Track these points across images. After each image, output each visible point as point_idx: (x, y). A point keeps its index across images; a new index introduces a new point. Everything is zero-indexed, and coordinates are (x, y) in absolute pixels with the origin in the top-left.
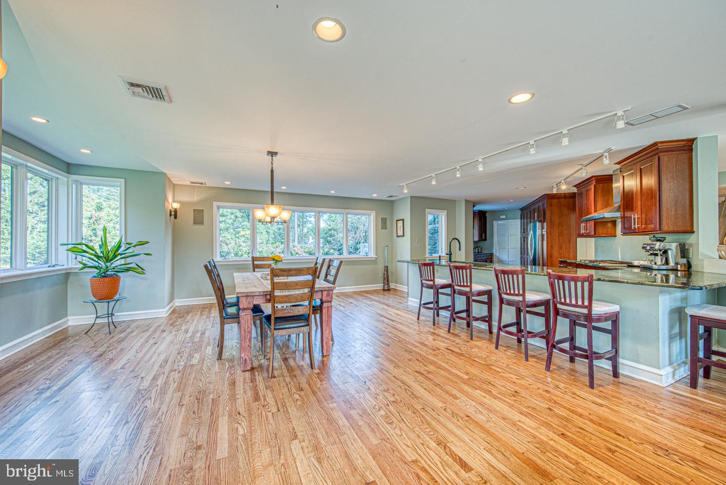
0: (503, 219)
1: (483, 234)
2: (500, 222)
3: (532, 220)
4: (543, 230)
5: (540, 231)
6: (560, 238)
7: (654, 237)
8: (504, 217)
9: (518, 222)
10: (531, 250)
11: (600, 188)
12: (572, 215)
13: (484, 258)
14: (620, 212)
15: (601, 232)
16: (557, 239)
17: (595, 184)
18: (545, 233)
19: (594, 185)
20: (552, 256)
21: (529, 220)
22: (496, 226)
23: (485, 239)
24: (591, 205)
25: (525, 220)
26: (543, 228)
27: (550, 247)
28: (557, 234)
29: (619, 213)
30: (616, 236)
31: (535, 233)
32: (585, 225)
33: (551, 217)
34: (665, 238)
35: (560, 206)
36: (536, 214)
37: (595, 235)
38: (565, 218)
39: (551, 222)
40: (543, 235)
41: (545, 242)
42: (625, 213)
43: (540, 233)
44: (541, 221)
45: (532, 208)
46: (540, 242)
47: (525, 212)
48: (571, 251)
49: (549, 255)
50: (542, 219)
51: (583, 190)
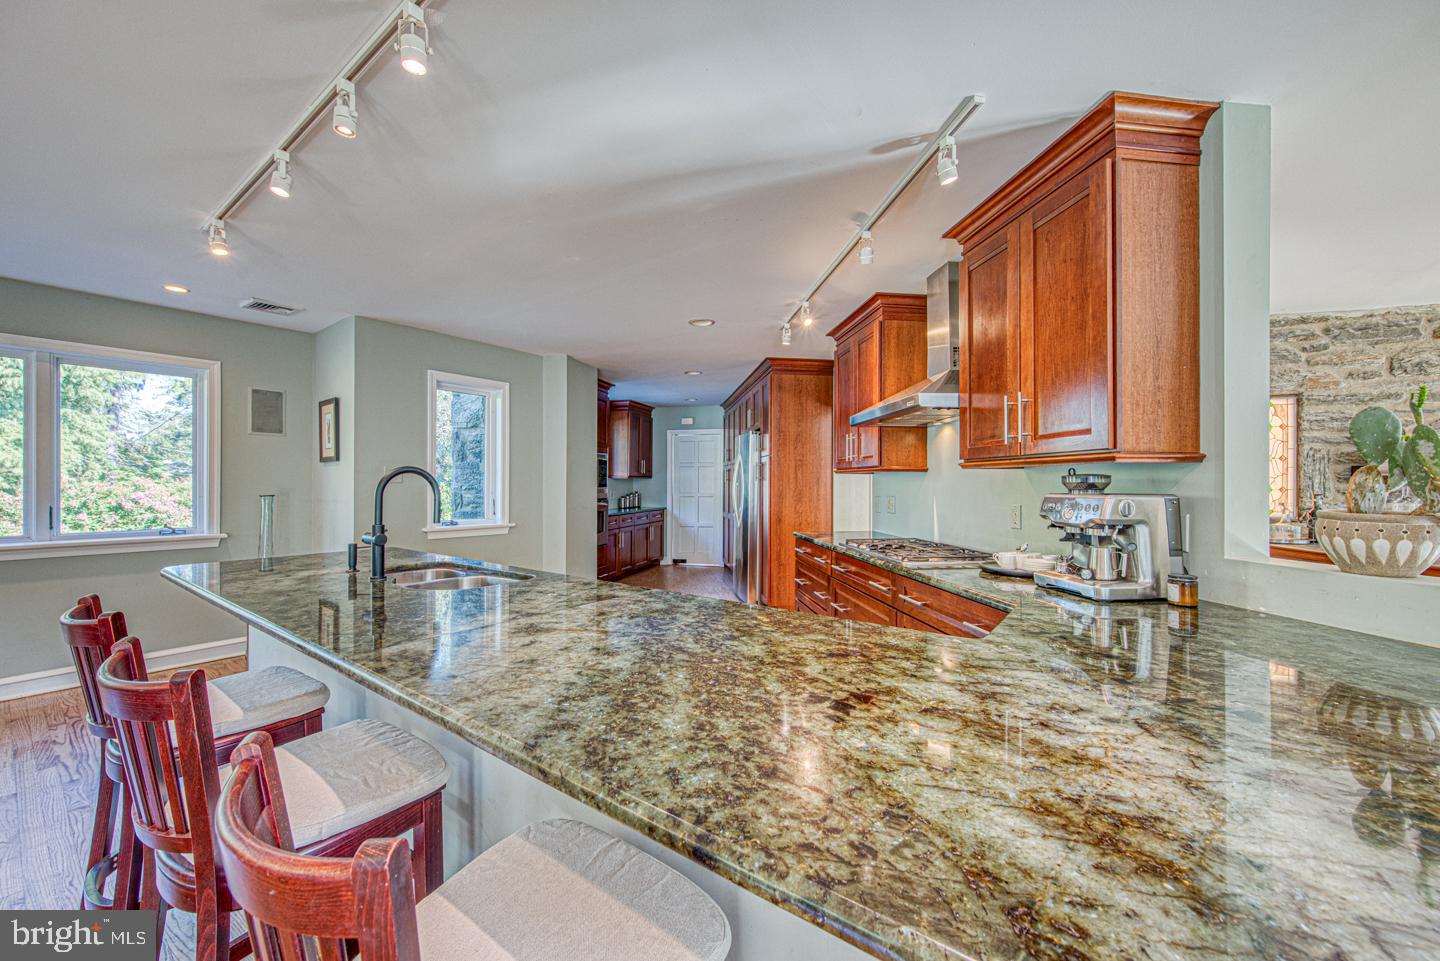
0: (687, 427)
1: (643, 462)
2: (682, 434)
3: (743, 431)
4: (763, 454)
5: (757, 454)
6: (799, 475)
7: (1072, 473)
8: (689, 421)
9: (718, 435)
10: (739, 507)
11: (894, 333)
12: (823, 418)
13: (640, 522)
14: (957, 391)
15: (894, 458)
16: (792, 476)
17: (881, 318)
18: (766, 460)
19: (881, 323)
20: (780, 520)
21: (737, 431)
22: (672, 444)
23: (649, 475)
24: (870, 382)
25: (732, 431)
26: (761, 448)
27: (778, 497)
28: (793, 464)
29: (956, 395)
30: (926, 470)
31: (746, 462)
32: (856, 437)
33: (780, 418)
34: (1109, 477)
35: (800, 392)
36: (749, 412)
37: (881, 468)
38: (809, 425)
39: (780, 431)
40: (761, 466)
41: (766, 483)
42: (974, 396)
43: (757, 461)
44: (759, 430)
45: (743, 400)
46: (757, 483)
47: (731, 411)
48: (821, 507)
49: (774, 518)
50: (759, 424)
51: (852, 342)
